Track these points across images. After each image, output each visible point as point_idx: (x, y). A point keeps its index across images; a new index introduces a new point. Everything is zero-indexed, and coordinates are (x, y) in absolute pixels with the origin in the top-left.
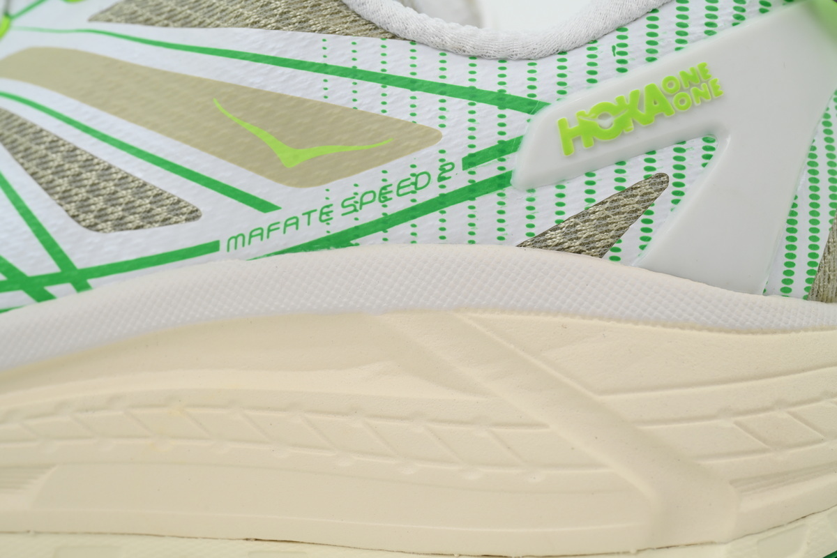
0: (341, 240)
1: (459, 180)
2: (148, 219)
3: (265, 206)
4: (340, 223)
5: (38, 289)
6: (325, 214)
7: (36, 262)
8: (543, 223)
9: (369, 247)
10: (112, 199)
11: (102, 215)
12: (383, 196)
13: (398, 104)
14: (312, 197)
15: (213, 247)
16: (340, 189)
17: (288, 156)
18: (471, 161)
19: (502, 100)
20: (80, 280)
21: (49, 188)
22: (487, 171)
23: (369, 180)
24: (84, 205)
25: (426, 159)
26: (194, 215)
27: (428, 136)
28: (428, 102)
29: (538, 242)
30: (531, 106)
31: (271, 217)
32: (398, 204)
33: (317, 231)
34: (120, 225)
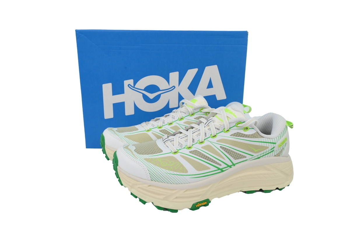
0: (259, 158)
1: (270, 151)
2: (241, 158)
3: (252, 156)
4: (259, 156)
5: (230, 167)
6: (258, 156)
7: (230, 164)
8: (275, 154)
9: (261, 159)
10: (237, 156)
11: (236, 158)
12: (263, 154)
13: (265, 145)
14: (257, 154)
15: (247, 160)
16: (260, 153)
17: (256, 151)
18: (271, 149)
19: (273, 143)
20: (234, 165)
21: (231, 156)
22: (272, 150)
23: (262, 152)
24: (235, 157)
25: (268, 150)
26: (246, 157)
27: (268, 148)
28: (267, 144)
29: (275, 156)
30: (275, 143)
31: (253, 156)
32: (264, 154)
33: (257, 157)
34: (238, 159)
